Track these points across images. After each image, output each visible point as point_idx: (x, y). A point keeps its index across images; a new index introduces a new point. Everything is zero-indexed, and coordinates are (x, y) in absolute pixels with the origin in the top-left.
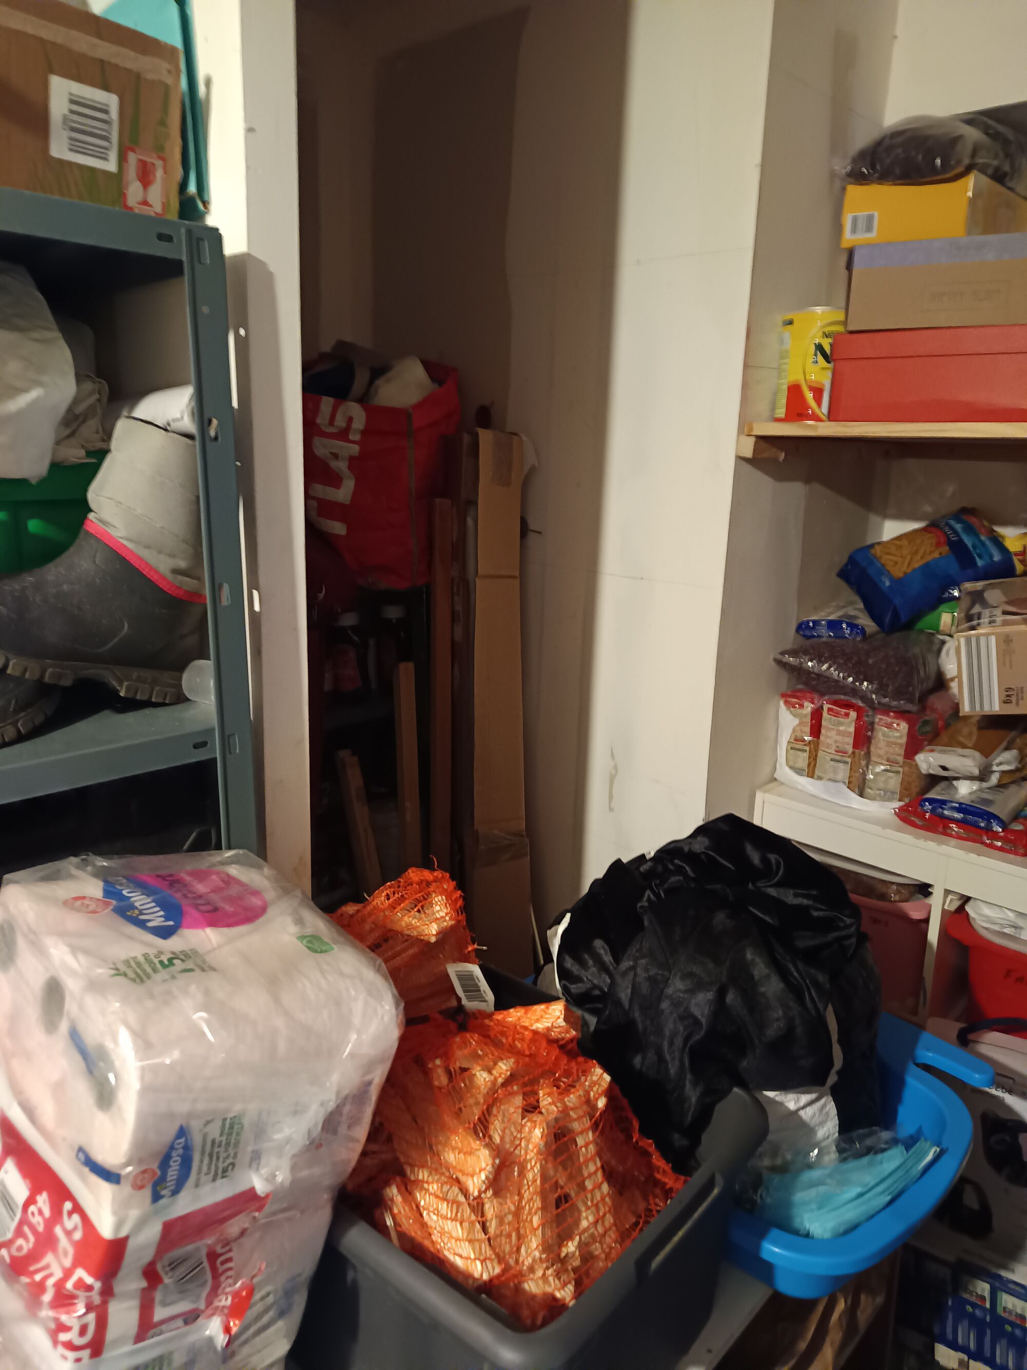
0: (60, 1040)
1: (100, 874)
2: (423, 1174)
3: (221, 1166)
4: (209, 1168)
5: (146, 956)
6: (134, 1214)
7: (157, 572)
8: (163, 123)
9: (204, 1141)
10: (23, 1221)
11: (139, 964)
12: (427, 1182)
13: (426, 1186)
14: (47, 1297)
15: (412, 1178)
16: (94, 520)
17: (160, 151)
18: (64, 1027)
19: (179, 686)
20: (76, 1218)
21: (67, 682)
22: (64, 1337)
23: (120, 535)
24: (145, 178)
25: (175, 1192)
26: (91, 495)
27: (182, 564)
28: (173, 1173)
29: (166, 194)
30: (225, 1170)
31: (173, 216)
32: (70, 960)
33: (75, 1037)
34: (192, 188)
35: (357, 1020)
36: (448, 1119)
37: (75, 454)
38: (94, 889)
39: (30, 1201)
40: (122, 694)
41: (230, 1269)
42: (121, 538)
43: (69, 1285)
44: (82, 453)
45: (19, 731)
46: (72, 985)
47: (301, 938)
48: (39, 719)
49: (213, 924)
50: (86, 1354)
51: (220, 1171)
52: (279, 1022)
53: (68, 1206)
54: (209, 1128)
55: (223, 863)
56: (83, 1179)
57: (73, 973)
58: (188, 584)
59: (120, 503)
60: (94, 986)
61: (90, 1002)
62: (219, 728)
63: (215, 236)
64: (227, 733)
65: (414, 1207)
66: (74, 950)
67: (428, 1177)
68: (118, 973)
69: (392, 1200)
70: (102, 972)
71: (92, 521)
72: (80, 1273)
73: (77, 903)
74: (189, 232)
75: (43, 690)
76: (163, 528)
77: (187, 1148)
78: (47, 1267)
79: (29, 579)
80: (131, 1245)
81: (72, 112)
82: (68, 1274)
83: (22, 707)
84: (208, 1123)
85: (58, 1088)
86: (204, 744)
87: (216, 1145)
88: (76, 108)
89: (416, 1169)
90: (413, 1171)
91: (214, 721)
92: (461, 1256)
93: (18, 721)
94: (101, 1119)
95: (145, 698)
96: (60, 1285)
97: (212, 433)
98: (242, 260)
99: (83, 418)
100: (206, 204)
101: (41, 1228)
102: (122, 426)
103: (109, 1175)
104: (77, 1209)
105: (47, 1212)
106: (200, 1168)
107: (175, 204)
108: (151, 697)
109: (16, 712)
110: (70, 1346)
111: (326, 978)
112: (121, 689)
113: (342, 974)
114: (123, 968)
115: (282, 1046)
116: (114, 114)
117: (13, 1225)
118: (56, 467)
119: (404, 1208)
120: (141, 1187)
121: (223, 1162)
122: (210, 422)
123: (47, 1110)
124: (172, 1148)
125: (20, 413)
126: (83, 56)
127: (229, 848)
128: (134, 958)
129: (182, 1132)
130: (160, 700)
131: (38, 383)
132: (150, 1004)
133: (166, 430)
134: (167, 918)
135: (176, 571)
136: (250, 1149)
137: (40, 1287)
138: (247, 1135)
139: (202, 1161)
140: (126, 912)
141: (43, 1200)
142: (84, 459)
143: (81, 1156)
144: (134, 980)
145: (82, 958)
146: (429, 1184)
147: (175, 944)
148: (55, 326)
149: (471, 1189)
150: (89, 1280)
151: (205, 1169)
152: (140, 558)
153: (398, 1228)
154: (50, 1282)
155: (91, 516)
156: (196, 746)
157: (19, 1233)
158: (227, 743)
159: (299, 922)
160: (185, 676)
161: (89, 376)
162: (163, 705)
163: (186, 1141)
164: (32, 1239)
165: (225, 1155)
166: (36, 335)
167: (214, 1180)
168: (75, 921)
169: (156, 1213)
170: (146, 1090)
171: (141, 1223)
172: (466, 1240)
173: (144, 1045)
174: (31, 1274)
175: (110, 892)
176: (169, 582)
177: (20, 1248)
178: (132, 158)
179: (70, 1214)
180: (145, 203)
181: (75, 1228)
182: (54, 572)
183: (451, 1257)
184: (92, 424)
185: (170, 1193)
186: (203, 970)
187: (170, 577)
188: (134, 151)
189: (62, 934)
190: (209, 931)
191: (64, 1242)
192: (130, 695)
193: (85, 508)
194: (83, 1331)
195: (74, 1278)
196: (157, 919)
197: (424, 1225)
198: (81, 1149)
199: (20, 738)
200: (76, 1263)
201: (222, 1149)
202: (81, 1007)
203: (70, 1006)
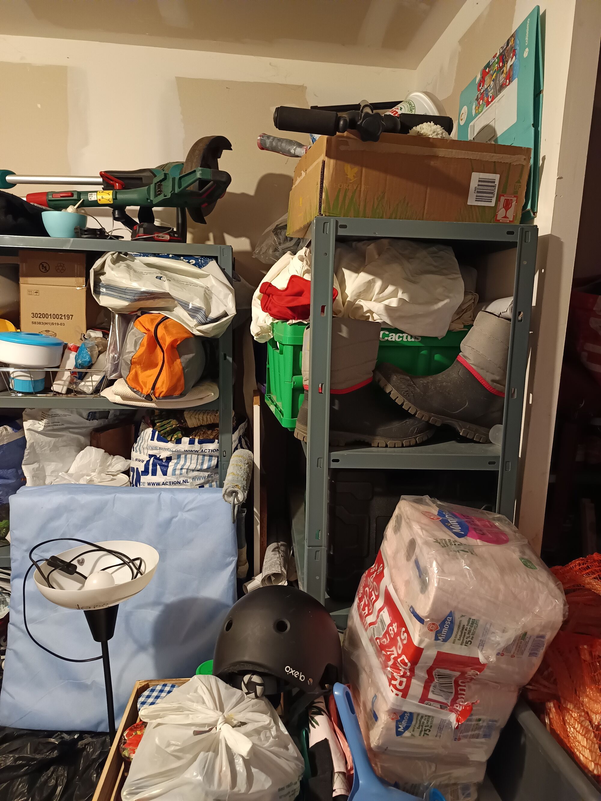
0: (412, 564)
1: (438, 506)
2: (570, 706)
3: (465, 640)
4: (460, 638)
5: (449, 540)
6: (427, 640)
7: (484, 380)
8: (519, 182)
9: (460, 624)
10: (387, 632)
11: (446, 542)
12: (571, 711)
13: (571, 712)
14: (390, 663)
15: (564, 706)
16: (462, 356)
17: (516, 194)
18: (413, 558)
19: (488, 436)
20: (406, 634)
21: (438, 424)
22: (393, 682)
23: (471, 363)
24: (507, 206)
25: (445, 640)
26: (462, 345)
27: (497, 378)
28: (445, 630)
29: (516, 211)
30: (467, 643)
31: (517, 222)
32: (420, 531)
33: (417, 563)
34: (529, 207)
35: (540, 602)
36: (587, 680)
37: (459, 327)
38: (435, 511)
39: (390, 625)
40: (461, 434)
41: (464, 694)
42: (471, 364)
43: (399, 660)
44: (463, 326)
45: (416, 442)
46: (419, 541)
47: (521, 559)
48: (425, 438)
49: (480, 538)
50: (400, 694)
51: (465, 642)
52: (502, 587)
53: (404, 629)
54: (463, 619)
55: (494, 519)
56: (411, 620)
57: (421, 537)
58: (499, 387)
59: (473, 349)
60: (426, 543)
61: (425, 549)
62: (502, 456)
63: (536, 228)
64: (506, 460)
65: (561, 719)
66: (422, 529)
67: (573, 708)
68: (437, 541)
69: (550, 710)
70: (431, 539)
71: (460, 356)
72: (404, 657)
73: (426, 514)
74: (522, 229)
75: (429, 426)
76: (490, 360)
77: (452, 622)
78: (393, 651)
79: (430, 379)
80: (424, 653)
81: (479, 185)
82: (399, 656)
83: (420, 431)
84: (462, 616)
85: (407, 583)
86: (494, 463)
87: (464, 630)
88: (480, 183)
89: (567, 702)
90: (565, 703)
91: (500, 454)
92: (583, 756)
93: (417, 437)
94: (421, 596)
95: (471, 437)
96: (395, 659)
97: (520, 318)
98: (547, 238)
99: (466, 310)
100: (535, 213)
101: (392, 636)
102: (480, 314)
103: (421, 620)
104: (407, 631)
105: (396, 630)
106: (456, 635)
107: (519, 216)
108: (474, 438)
109: (417, 433)
110: (395, 686)
111: (529, 578)
112: (461, 432)
113: (538, 580)
114: (439, 541)
115: (501, 597)
116: (497, 183)
117: (383, 633)
118: (449, 332)
119: (556, 717)
120: (431, 630)
121: (467, 638)
122: (520, 313)
123: (402, 590)
124: (446, 619)
125: (439, 309)
126: (487, 162)
127: (499, 513)
128: (445, 540)
129: (451, 614)
130: (478, 440)
131: (448, 297)
132: (447, 556)
133: (499, 317)
134: (461, 531)
135: (493, 381)
136: (480, 638)
137: (388, 658)
138: (479, 631)
139: (457, 632)
140: (445, 523)
141: (395, 625)
142: (462, 329)
143: (411, 609)
144: (443, 547)
145: (424, 532)
146: (572, 712)
147: (462, 540)
148: (459, 272)
149: (594, 720)
150: (407, 661)
151: (458, 637)
152: (479, 374)
153: (551, 726)
154: (392, 656)
155: (460, 354)
156: (490, 463)
157: (385, 636)
158: (505, 465)
159: (523, 553)
160: (491, 431)
161: (471, 292)
162: (479, 443)
163: (452, 619)
164: (389, 640)
165: (468, 635)
166: (451, 277)
167: (461, 644)
168: (425, 520)
169: (436, 645)
170: (439, 588)
171: (429, 646)
172: (588, 749)
173: (442, 571)
174: (386, 652)
175: (440, 514)
176: (489, 386)
177: (384, 642)
178: (502, 199)
179: (404, 632)
180: (505, 217)
181: (405, 639)
182: (441, 376)
183: (578, 753)
184: (469, 313)
185: (442, 640)
186: (472, 554)
187: (490, 383)
188: (503, 196)
189: (419, 522)
190: (478, 540)
191: (400, 643)
192: (464, 435)
193: (458, 350)
194: (401, 683)
195: (401, 658)
196: (458, 529)
197: (565, 731)
198: (412, 607)
199: (417, 445)
200: (403, 653)
201: (467, 632)
202: (421, 551)
203: (417, 550)
